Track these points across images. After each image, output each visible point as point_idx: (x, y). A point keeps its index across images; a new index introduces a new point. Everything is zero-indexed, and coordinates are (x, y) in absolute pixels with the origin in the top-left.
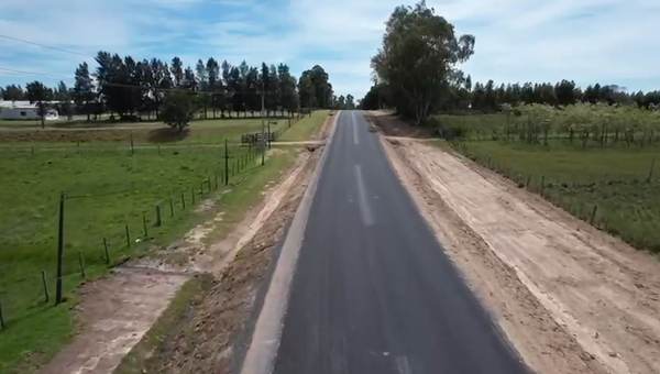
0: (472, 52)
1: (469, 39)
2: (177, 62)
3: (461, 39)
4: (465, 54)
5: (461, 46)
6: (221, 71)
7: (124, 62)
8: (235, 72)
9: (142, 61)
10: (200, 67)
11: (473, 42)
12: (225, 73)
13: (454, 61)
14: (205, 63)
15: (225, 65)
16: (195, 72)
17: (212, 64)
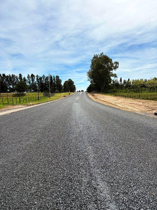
0: (118, 67)
1: (117, 63)
2: (20, 75)
3: (114, 63)
4: (116, 68)
5: (114, 65)
6: (36, 78)
7: (2, 76)
8: (41, 78)
9: (8, 75)
10: (28, 77)
11: (118, 64)
12: (37, 78)
13: (112, 70)
14: (30, 75)
15: (37, 76)
16: (27, 79)
17: (33, 76)
